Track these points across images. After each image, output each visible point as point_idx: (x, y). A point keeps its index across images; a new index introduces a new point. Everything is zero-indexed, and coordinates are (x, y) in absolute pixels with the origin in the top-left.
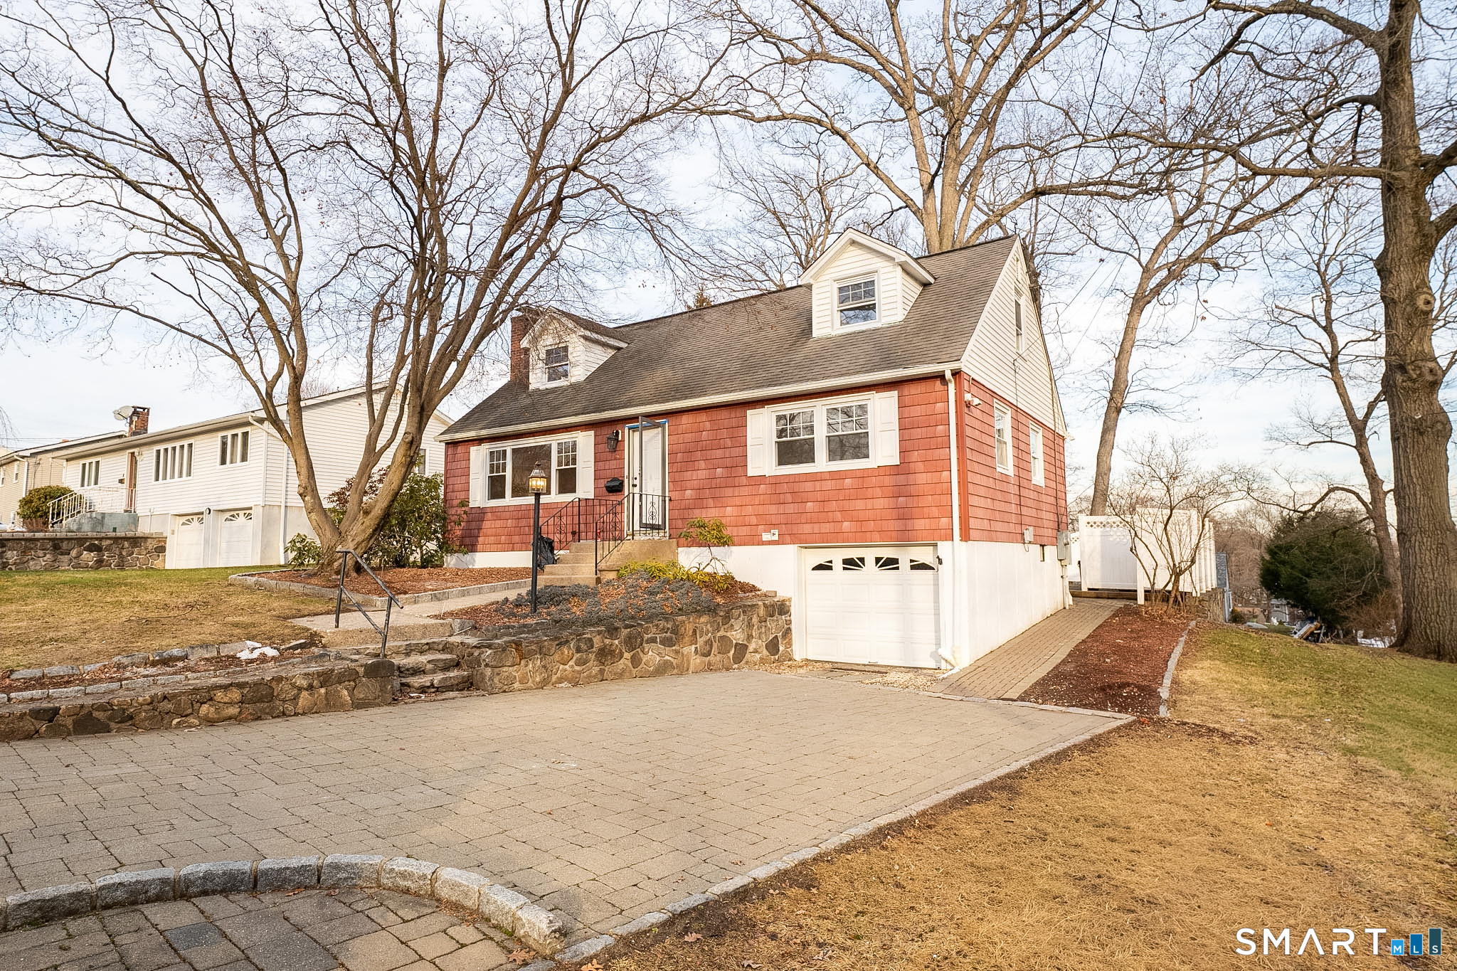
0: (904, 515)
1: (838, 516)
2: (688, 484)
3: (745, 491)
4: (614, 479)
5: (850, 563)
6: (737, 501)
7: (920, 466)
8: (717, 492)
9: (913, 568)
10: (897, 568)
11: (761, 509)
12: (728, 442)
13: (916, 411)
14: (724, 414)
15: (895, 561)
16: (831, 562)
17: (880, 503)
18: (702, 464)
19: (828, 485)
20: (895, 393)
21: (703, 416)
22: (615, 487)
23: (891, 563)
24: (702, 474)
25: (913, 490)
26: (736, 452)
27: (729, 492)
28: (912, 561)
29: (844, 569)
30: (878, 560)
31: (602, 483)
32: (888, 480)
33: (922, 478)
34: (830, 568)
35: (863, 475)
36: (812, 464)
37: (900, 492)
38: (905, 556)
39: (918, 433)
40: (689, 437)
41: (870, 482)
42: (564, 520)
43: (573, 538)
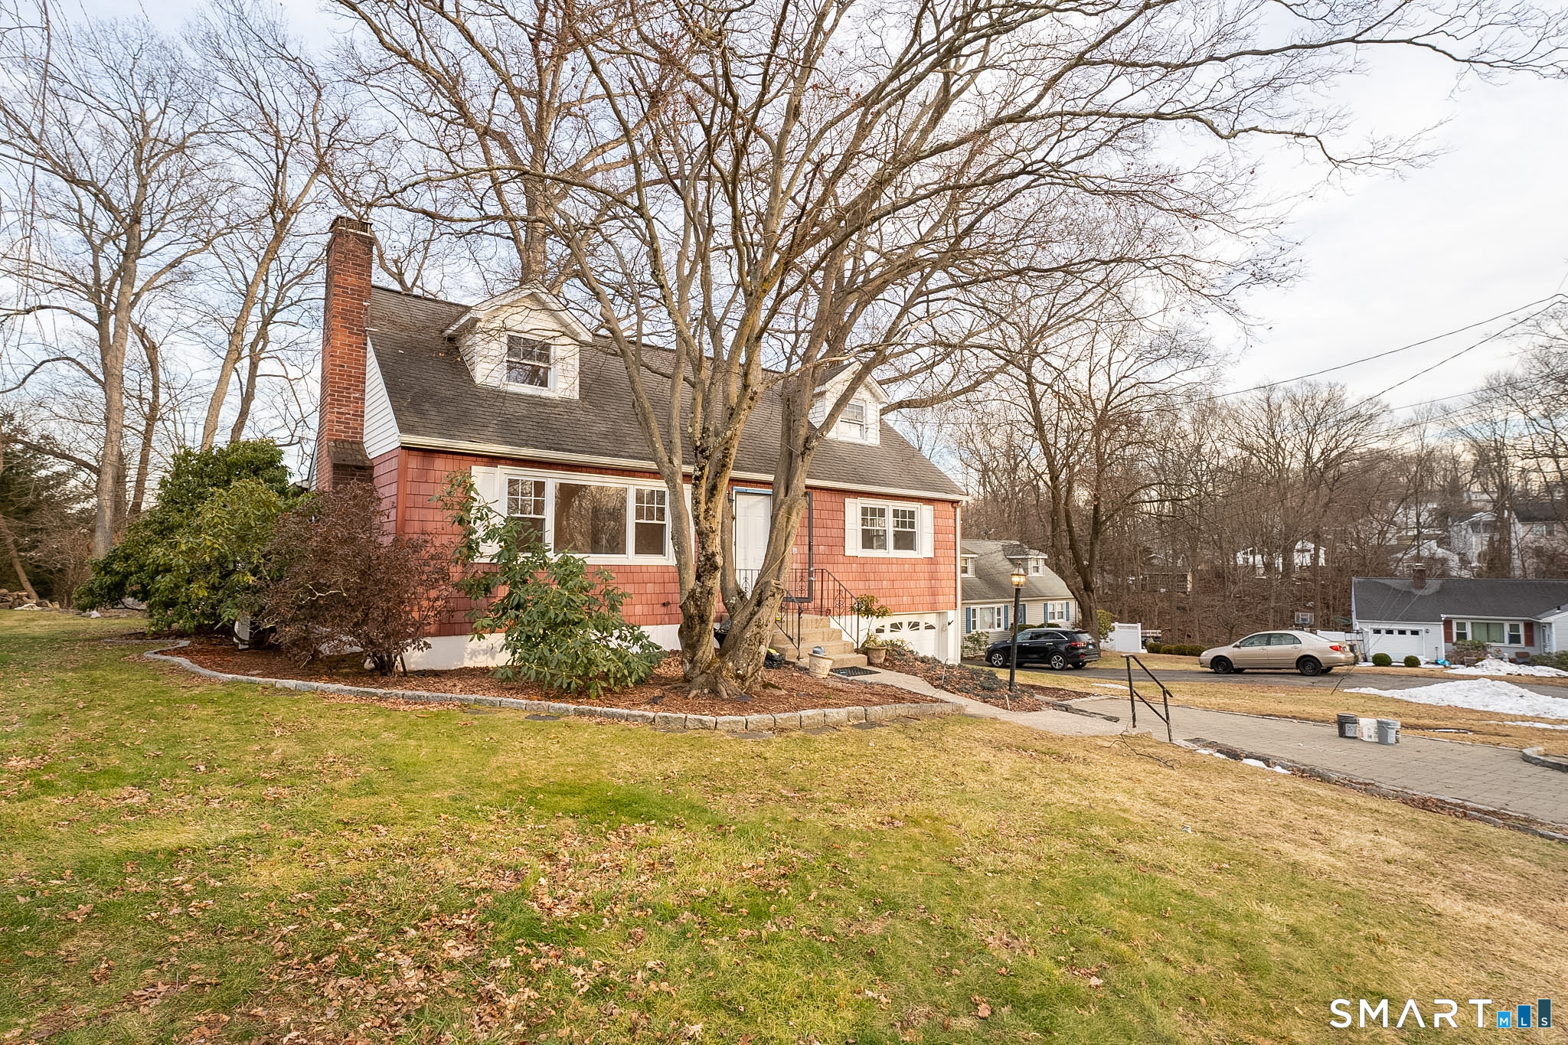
0: (933, 592)
1: (901, 592)
3: (841, 568)
6: (837, 577)
7: (941, 560)
9: (926, 628)
10: (919, 629)
11: (853, 585)
12: (832, 523)
14: (826, 497)
15: (918, 624)
17: (922, 584)
20: (932, 507)
25: (938, 575)
27: (829, 567)
28: (925, 623)
30: (909, 623)
32: (926, 568)
33: (941, 568)
34: (883, 631)
35: (915, 563)
36: (884, 551)
37: (932, 576)
38: (922, 620)
39: (941, 537)
41: (918, 568)
42: (650, 587)
43: (663, 610)
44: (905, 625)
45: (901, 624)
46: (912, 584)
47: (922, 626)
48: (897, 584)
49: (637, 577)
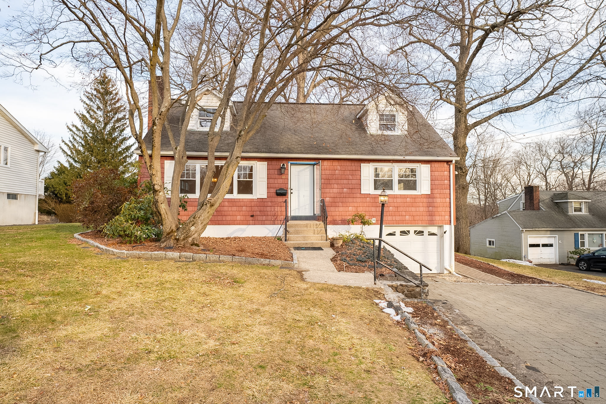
0: (431, 214)
1: (404, 213)
2: (328, 195)
3: (359, 200)
4: (281, 189)
5: (403, 233)
6: (356, 205)
7: (438, 195)
8: (344, 200)
9: (429, 235)
10: (423, 235)
11: (367, 209)
12: (350, 177)
13: (436, 174)
14: (348, 163)
15: (423, 232)
16: (395, 232)
17: (421, 209)
18: (336, 186)
19: (399, 200)
20: (429, 166)
21: (336, 163)
22: (282, 193)
23: (421, 233)
24: (335, 191)
25: (435, 204)
26: (354, 182)
27: (350, 200)
28: (429, 232)
29: (401, 235)
30: (415, 231)
31: (273, 191)
32: (425, 200)
33: (438, 200)
34: (394, 235)
35: (415, 197)
36: (391, 191)
37: (430, 205)
38: (426, 230)
39: (437, 182)
40: (328, 172)
41: (418, 200)
42: (244, 208)
43: (251, 218)
44: (412, 232)
45: (409, 231)
46: (413, 209)
47: (426, 233)
48: (401, 209)
49: (238, 204)
